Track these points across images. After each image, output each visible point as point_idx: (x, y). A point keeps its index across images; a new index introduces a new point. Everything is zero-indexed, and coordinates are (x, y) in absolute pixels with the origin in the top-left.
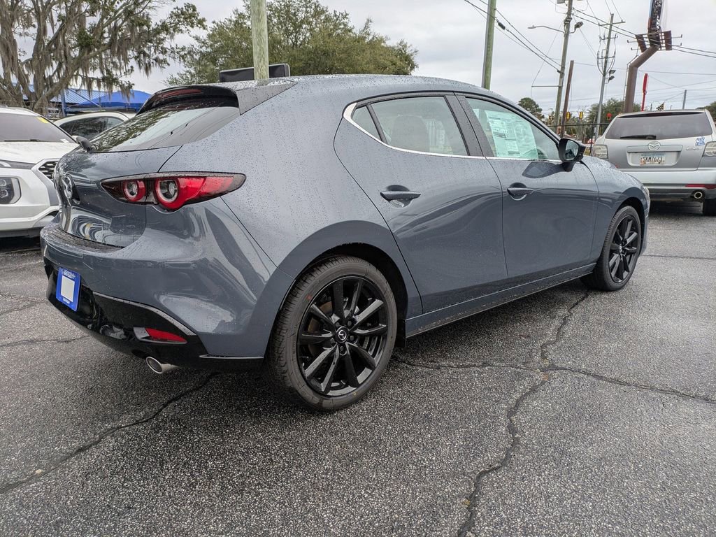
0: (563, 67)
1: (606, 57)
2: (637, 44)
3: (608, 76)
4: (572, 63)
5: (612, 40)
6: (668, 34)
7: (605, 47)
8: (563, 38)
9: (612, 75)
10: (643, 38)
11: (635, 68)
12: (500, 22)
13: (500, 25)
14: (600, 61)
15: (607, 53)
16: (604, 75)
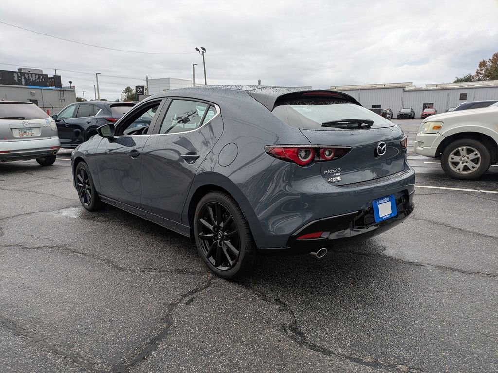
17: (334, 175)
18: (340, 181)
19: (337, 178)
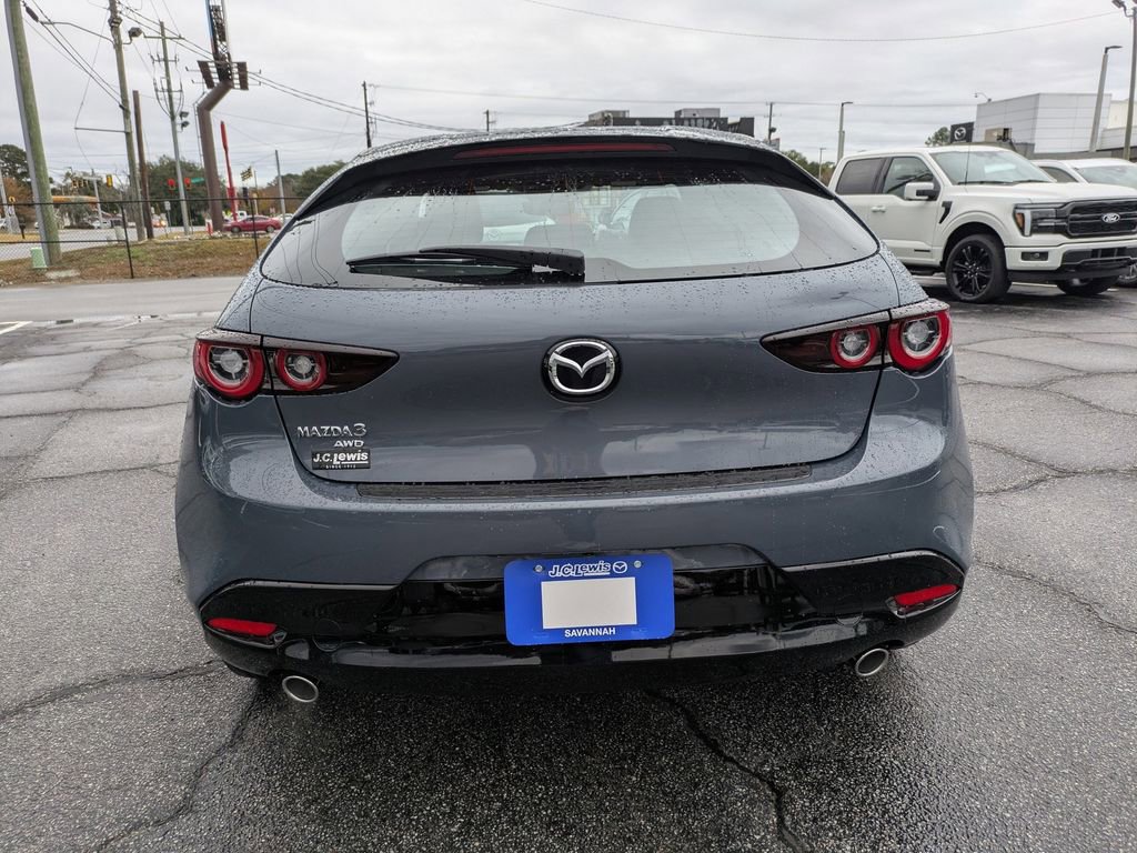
0: (125, 100)
1: (169, 91)
2: (201, 74)
3: (178, 120)
4: (136, 94)
5: (171, 65)
6: (242, 66)
7: (163, 74)
8: (114, 52)
9: (184, 119)
10: (208, 66)
11: (205, 112)
12: (28, 5)
13: (29, 11)
14: (161, 95)
15: (169, 83)
16: (173, 118)
17: (339, 444)
18: (359, 467)
19: (353, 456)
